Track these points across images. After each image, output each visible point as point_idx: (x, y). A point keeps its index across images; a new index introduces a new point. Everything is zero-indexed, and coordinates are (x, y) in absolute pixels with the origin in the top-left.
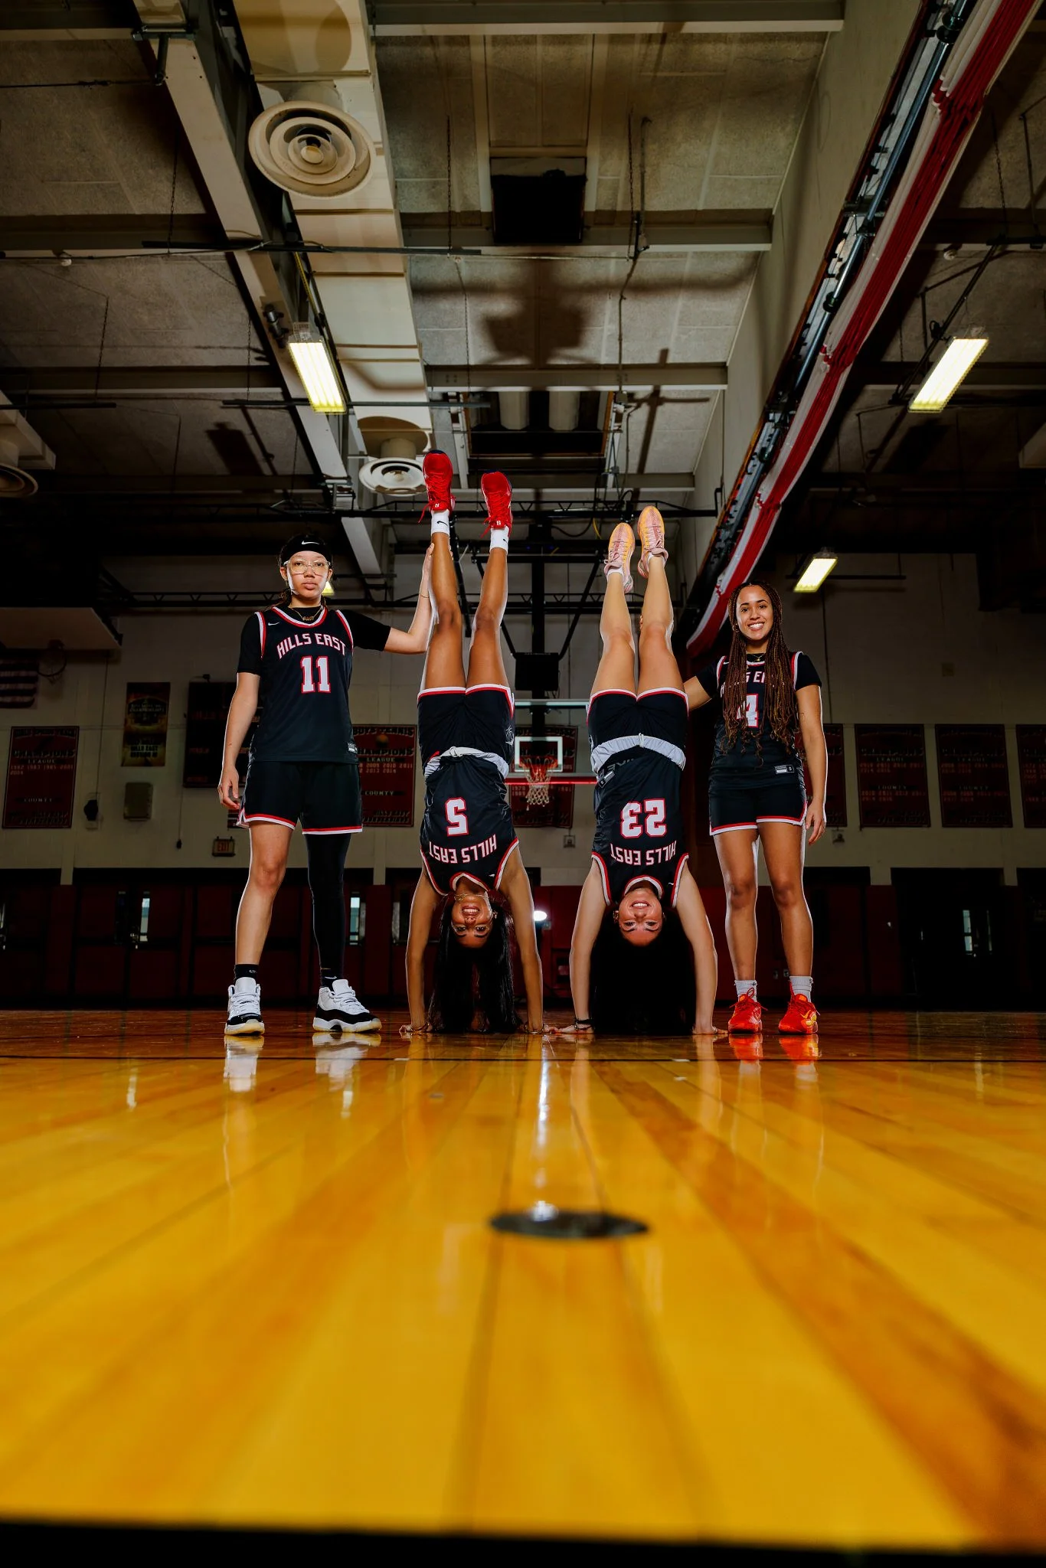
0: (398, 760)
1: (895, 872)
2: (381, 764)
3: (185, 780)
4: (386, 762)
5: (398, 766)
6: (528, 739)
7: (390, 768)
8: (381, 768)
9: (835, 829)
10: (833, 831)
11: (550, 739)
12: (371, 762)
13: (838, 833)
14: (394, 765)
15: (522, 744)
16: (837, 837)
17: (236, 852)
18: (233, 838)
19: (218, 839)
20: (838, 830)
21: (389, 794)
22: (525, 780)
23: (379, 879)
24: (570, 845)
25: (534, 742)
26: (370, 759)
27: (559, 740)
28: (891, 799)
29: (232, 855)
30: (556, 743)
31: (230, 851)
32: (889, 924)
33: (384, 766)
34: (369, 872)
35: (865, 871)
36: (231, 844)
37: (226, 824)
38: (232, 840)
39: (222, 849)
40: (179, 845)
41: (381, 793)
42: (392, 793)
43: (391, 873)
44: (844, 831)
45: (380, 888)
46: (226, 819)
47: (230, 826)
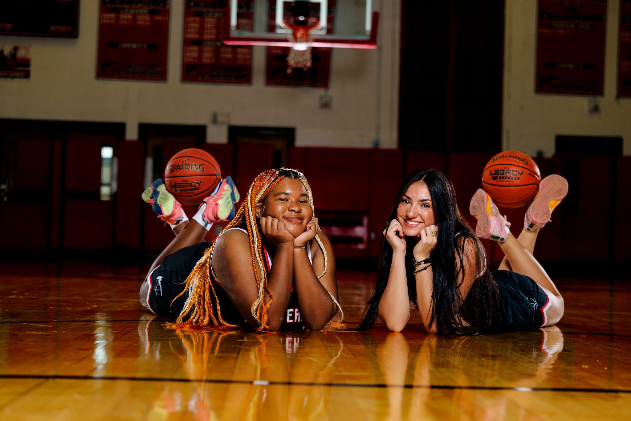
0: (152, 13)
2: (135, 15)
4: (140, 14)
5: (152, 20)
7: (144, 18)
8: (135, 19)
9: (591, 98)
10: (590, 101)
11: (314, 0)
12: (124, 13)
13: (594, 104)
14: (148, 18)
15: (285, 4)
16: (592, 108)
20: (594, 101)
21: (143, 47)
22: (285, 41)
23: (132, 134)
24: (326, 105)
26: (124, 9)
27: (323, 1)
33: (138, 17)
34: (121, 127)
35: (618, 142)
41: (134, 46)
42: (145, 46)
43: (144, 128)
44: (602, 101)
45: (132, 142)
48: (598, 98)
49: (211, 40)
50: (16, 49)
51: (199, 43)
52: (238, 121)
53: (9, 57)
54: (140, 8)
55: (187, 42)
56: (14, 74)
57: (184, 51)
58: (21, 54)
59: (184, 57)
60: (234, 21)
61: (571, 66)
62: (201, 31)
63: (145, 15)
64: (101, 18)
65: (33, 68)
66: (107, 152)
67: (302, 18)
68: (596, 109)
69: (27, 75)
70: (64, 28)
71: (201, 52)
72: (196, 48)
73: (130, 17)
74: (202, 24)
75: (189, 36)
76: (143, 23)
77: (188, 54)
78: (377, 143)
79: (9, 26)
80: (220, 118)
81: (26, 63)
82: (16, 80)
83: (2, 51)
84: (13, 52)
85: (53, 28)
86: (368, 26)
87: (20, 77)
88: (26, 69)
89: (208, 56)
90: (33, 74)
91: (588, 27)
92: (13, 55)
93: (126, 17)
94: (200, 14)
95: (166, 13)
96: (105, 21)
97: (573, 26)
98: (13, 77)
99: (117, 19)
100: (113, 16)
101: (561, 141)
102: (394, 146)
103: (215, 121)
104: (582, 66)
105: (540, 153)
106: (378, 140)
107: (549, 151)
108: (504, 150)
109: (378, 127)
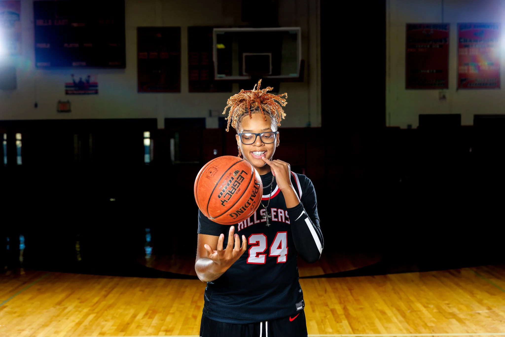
0: (169, 50)
1: (477, 118)
2: (159, 53)
3: (36, 66)
5: (169, 55)
6: (249, 54)
7: (164, 55)
8: (159, 55)
9: (441, 91)
10: (440, 93)
11: (265, 54)
12: (152, 52)
13: (442, 94)
14: (167, 54)
15: (247, 57)
16: (441, 97)
17: (72, 109)
18: (70, 101)
19: (60, 102)
20: (443, 92)
23: (161, 125)
27: (270, 54)
28: (477, 72)
29: (69, 111)
30: (267, 57)
31: (68, 109)
32: (471, 150)
33: (161, 53)
34: (154, 121)
35: (458, 117)
36: (68, 105)
37: (64, 92)
38: (68, 102)
39: (64, 108)
40: (36, 105)
41: (160, 71)
43: (167, 121)
44: (447, 92)
45: (161, 130)
46: (63, 89)
47: (67, 93)
48: (445, 91)
49: (206, 65)
50: (89, 77)
51: (198, 68)
53: (85, 82)
55: (191, 68)
56: (89, 92)
57: (190, 73)
58: (92, 80)
59: (190, 77)
60: (216, 70)
61: (428, 71)
62: (200, 60)
63: (165, 52)
64: (138, 56)
65: (100, 88)
66: (147, 134)
68: (444, 98)
69: (96, 92)
70: (116, 63)
71: (200, 73)
72: (197, 71)
73: (156, 54)
74: (200, 55)
75: (192, 64)
76: (164, 57)
77: (192, 75)
78: (309, 124)
79: (84, 64)
80: (213, 113)
81: (95, 85)
82: (90, 96)
83: (81, 79)
84: (87, 79)
85: (110, 63)
86: (298, 69)
87: (92, 94)
88: (96, 89)
89: (204, 75)
90: (99, 92)
91: (438, 46)
92: (88, 81)
93: (153, 54)
95: (179, 50)
96: (140, 57)
97: (428, 46)
98: (88, 94)
99: (149, 55)
100: (146, 53)
101: (422, 118)
102: (320, 126)
103: (211, 115)
104: (435, 71)
105: (410, 126)
106: (309, 122)
107: (415, 124)
108: (387, 125)
109: (309, 114)
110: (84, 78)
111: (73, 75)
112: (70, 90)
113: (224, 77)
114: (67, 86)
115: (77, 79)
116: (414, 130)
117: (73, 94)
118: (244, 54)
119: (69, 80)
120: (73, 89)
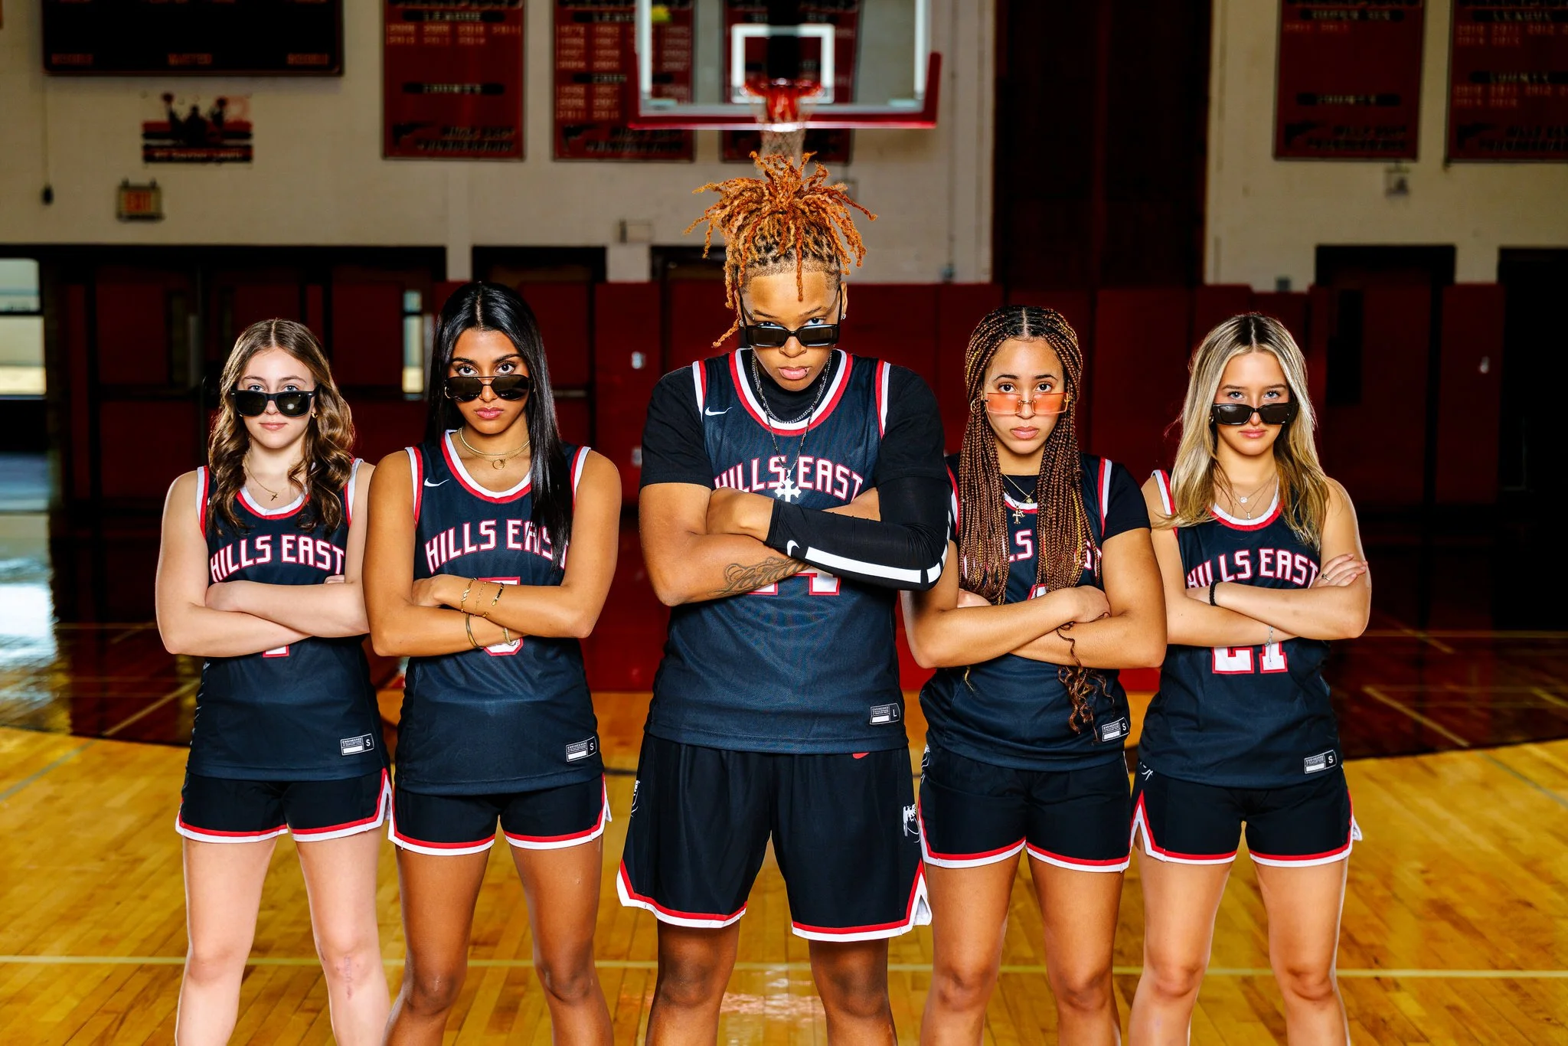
0: (488, 18)
1: (1509, 257)
2: (454, 25)
3: (46, 64)
4: (464, 22)
5: (488, 34)
6: (760, 30)
7: (472, 32)
8: (454, 33)
9: (1392, 165)
10: (1389, 172)
11: (807, 30)
12: (432, 22)
13: (1396, 177)
14: (480, 29)
15: (750, 42)
16: (1393, 185)
17: (166, 209)
18: (159, 182)
19: (125, 186)
20: (1398, 170)
21: (472, 91)
22: (751, 120)
23: (459, 269)
25: (773, 40)
26: (431, 14)
27: (826, 33)
28: (1514, 102)
29: (155, 217)
30: (817, 42)
31: (152, 210)
32: (1484, 368)
33: (461, 29)
34: (436, 256)
35: (1444, 256)
36: (153, 198)
37: (138, 153)
38: (153, 187)
39: (138, 207)
40: (47, 196)
41: (456, 89)
42: (478, 88)
43: (482, 256)
44: (1411, 171)
46: (138, 142)
47: (149, 156)
48: (1406, 165)
49: (610, 72)
50: (222, 103)
51: (584, 78)
52: (671, 236)
53: (209, 119)
54: (466, 9)
55: (561, 78)
56: (222, 155)
57: (557, 96)
58: (232, 113)
59: (556, 108)
60: (646, 83)
61: (1351, 100)
62: (589, 52)
63: (473, 23)
64: (386, 34)
65: (258, 141)
66: (413, 301)
67: (782, 82)
68: (1401, 188)
69: (246, 156)
70: (313, 59)
71: (589, 97)
72: (580, 90)
73: (445, 28)
74: (590, 37)
75: (564, 64)
76: (469, 41)
77: (564, 102)
78: (950, 274)
79: (205, 59)
80: (632, 231)
81: (243, 130)
82: (226, 166)
83: (194, 110)
84: (217, 110)
85: (292, 59)
86: (920, 84)
87: (234, 160)
88: (245, 142)
89: (604, 104)
90: (257, 154)
91: (1387, 15)
92: (218, 117)
93: (436, 29)
94: (585, 18)
95: (517, 18)
96: (393, 40)
97: (1355, 15)
98: (221, 161)
99: (420, 33)
100: (410, 28)
101: (1328, 257)
102: (985, 278)
103: (623, 237)
104: (1373, 99)
105: (1283, 283)
106: (951, 265)
107: (1303, 279)
108: (1210, 278)
109: (951, 239)
110: (206, 107)
111: (168, 98)
112: (161, 148)
113: (671, 107)
114: (151, 130)
115: (183, 111)
116: (1299, 296)
117: (170, 159)
118: (741, 32)
119: (158, 114)
120: (168, 142)
